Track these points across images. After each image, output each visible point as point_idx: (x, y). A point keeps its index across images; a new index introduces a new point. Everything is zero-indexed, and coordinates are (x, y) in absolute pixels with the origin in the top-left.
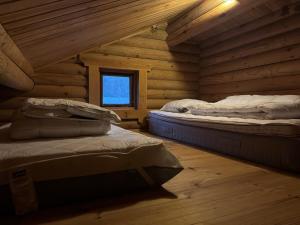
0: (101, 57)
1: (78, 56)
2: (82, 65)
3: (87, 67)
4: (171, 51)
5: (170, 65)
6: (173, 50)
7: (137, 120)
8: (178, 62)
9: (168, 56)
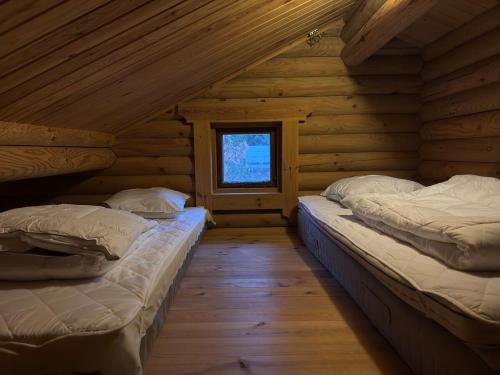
0: (214, 104)
1: (177, 108)
2: (183, 121)
3: (192, 125)
4: (351, 76)
5: (351, 103)
6: (357, 74)
7: (280, 211)
8: (367, 96)
9: (347, 85)
